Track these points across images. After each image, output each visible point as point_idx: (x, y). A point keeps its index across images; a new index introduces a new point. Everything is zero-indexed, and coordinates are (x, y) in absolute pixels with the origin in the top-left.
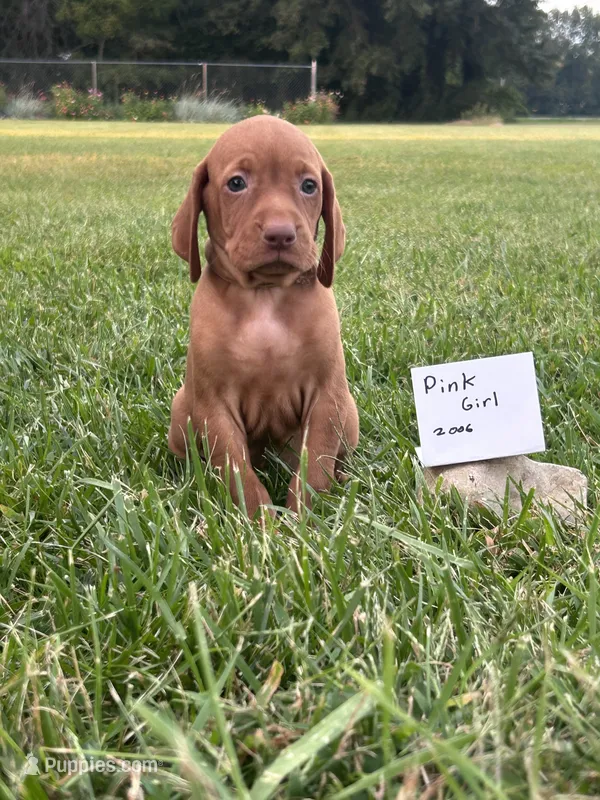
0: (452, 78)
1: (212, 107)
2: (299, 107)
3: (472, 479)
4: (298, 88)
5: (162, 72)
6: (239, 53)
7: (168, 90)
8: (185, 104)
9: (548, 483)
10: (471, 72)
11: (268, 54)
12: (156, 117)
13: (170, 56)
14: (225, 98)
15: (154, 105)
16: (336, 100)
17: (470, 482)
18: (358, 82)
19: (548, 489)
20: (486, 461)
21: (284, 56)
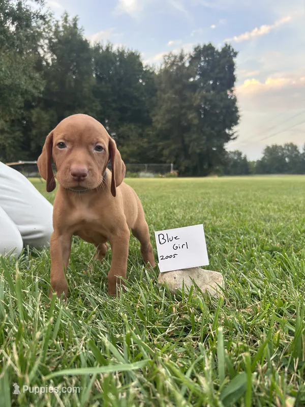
0: (205, 167)
1: (148, 174)
2: (168, 174)
3: (175, 278)
4: (168, 170)
5: (137, 167)
6: (155, 162)
7: (138, 171)
8: (142, 174)
9: (208, 279)
10: (210, 165)
11: (161, 162)
12: (135, 177)
13: (138, 163)
14: (151, 172)
15: (135, 174)
16: (177, 172)
17: (174, 279)
18: (183, 168)
19: (208, 281)
20: (182, 270)
21: (165, 162)
